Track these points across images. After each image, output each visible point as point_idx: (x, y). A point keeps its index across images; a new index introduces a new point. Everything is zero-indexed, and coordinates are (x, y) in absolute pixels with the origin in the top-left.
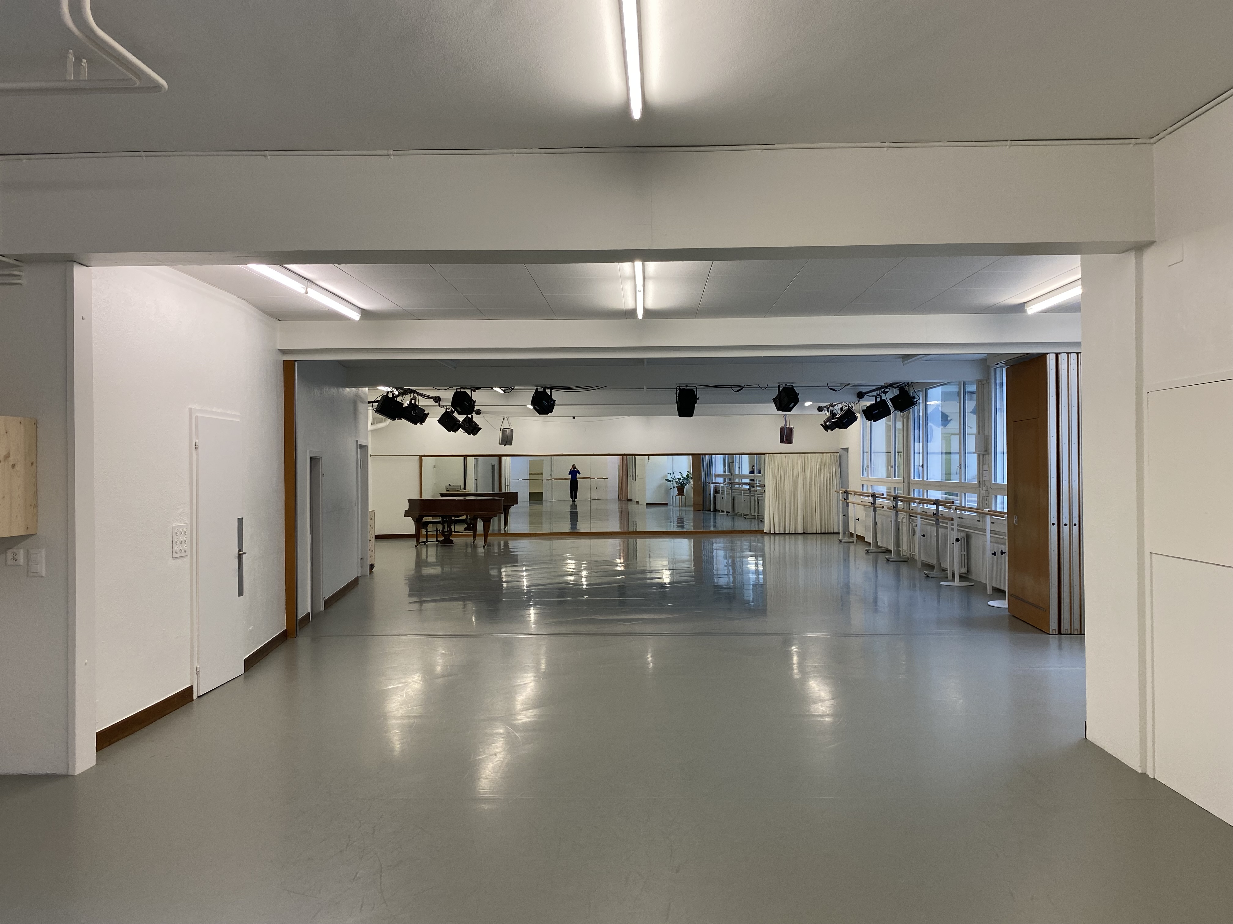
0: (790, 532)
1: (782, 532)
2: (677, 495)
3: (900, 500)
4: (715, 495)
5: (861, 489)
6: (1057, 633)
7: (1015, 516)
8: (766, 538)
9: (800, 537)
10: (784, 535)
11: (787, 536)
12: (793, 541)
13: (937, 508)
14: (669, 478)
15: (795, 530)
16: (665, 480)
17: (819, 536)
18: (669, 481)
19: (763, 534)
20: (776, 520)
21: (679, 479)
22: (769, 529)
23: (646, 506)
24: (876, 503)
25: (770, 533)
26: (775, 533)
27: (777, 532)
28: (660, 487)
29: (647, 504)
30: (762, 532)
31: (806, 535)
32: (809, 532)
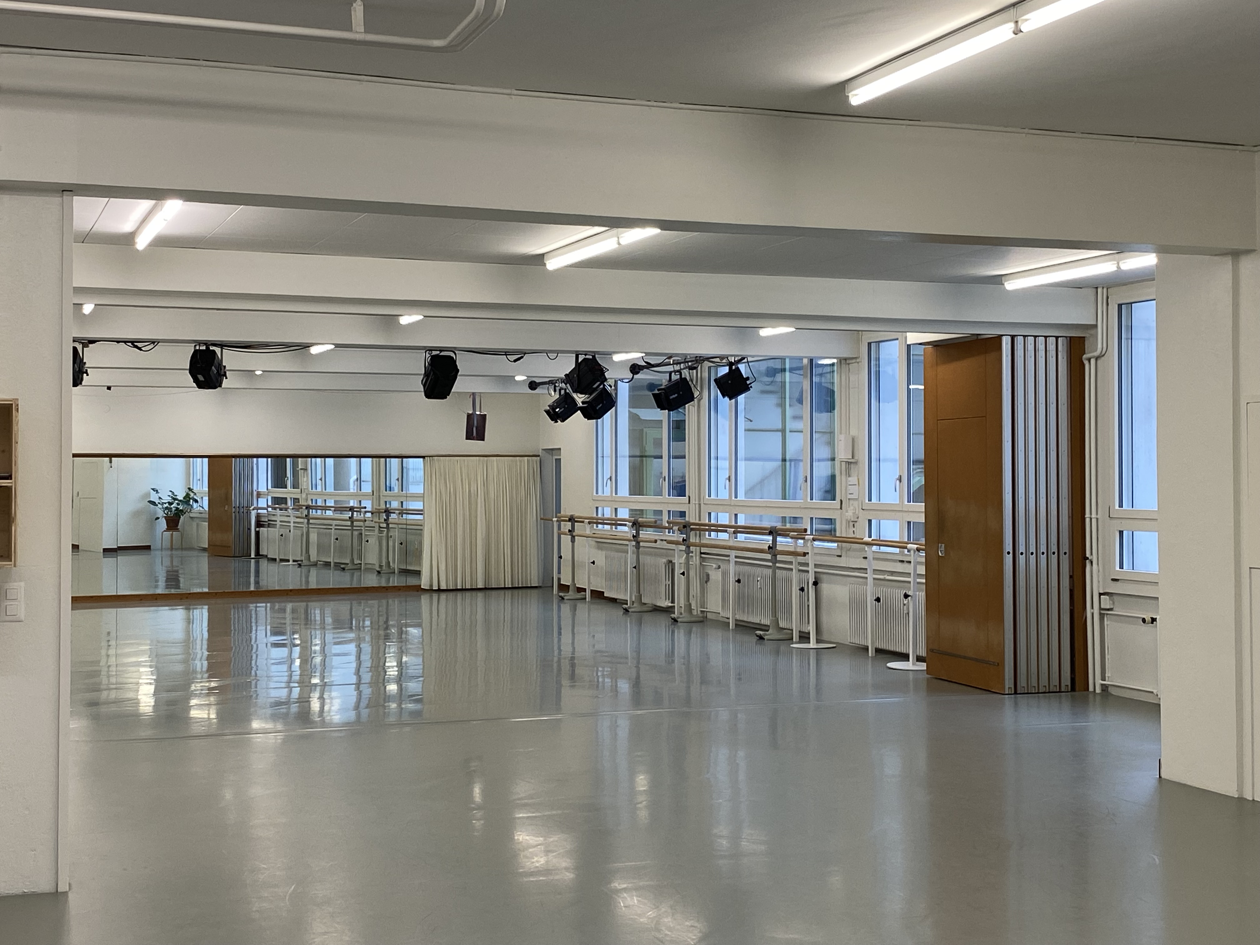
0: (464, 588)
1: (451, 588)
2: (165, 531)
3: (692, 529)
4: (257, 529)
5: (594, 514)
6: (1013, 692)
7: (940, 545)
8: (425, 599)
9: (480, 595)
10: (454, 593)
11: (459, 595)
12: (468, 601)
13: (774, 541)
14: (154, 497)
15: (471, 585)
16: (148, 502)
17: (508, 593)
18: (153, 503)
19: (419, 593)
20: (443, 567)
21: (170, 504)
22: (428, 583)
23: (102, 554)
24: (639, 535)
25: (431, 590)
26: (439, 590)
27: (443, 587)
28: (137, 514)
29: (105, 550)
30: (418, 589)
31: (488, 592)
32: (493, 587)
